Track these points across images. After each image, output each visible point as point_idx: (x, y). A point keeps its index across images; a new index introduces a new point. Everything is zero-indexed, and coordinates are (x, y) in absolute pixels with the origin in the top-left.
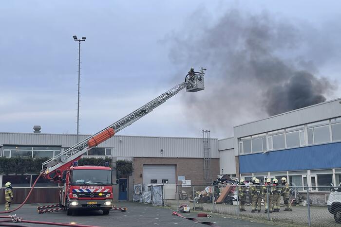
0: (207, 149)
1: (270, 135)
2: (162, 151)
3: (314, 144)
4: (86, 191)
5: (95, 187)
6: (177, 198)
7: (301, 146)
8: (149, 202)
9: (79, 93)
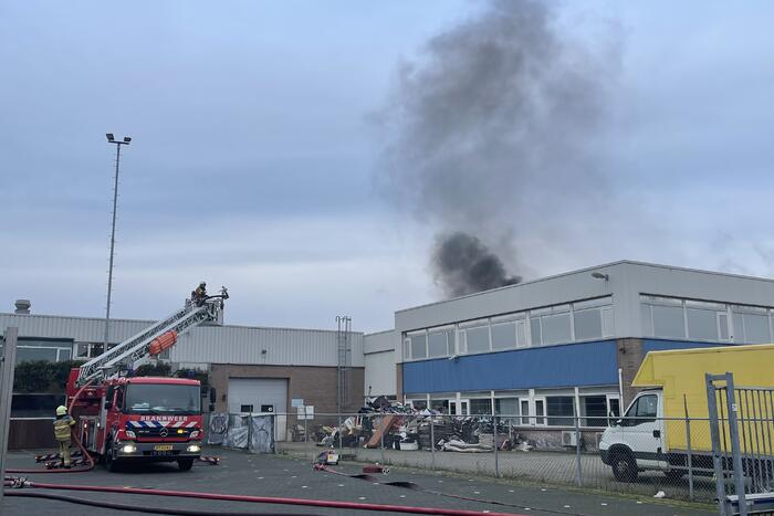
0: (344, 351)
1: (463, 328)
2: (264, 352)
3: (542, 345)
4: (151, 425)
5: (171, 418)
6: (290, 438)
7: (518, 347)
8: (242, 445)
9: (113, 241)
